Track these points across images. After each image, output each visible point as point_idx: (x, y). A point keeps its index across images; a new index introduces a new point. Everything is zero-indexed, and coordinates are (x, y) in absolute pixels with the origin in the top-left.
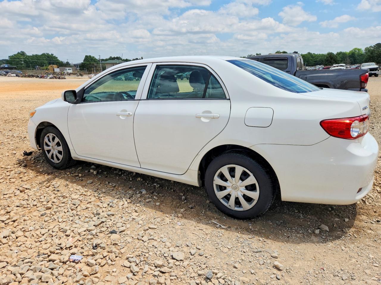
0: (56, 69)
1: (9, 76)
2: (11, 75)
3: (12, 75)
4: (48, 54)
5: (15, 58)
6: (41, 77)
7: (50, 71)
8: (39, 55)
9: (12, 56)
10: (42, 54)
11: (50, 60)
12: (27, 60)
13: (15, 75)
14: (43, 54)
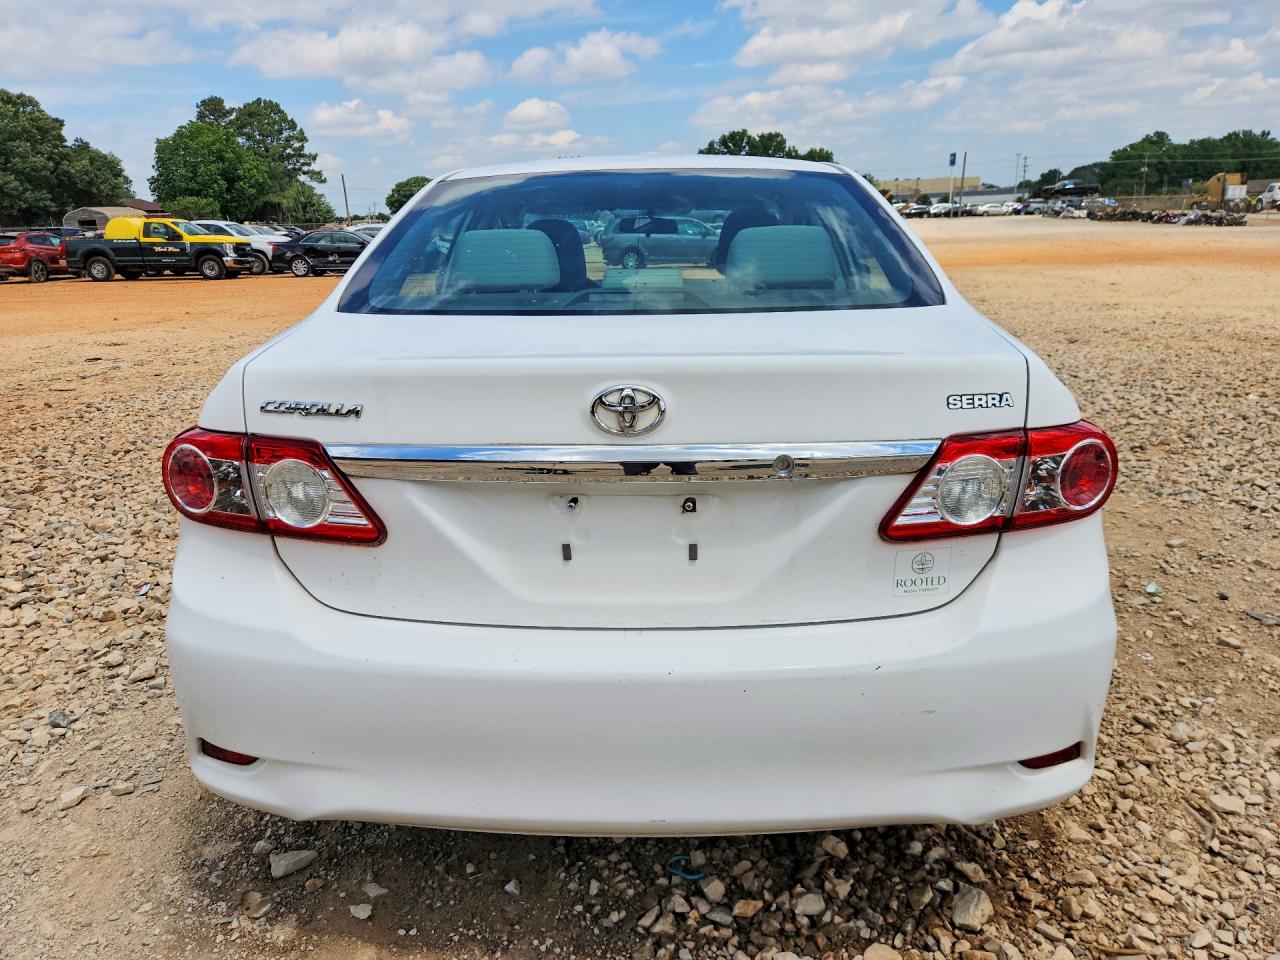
0: (1234, 189)
1: (1065, 217)
2: (1072, 213)
3: (1077, 213)
4: (1248, 134)
5: (1129, 157)
6: (1160, 220)
7: (1209, 198)
8: (1215, 140)
9: (1125, 150)
10: (1225, 138)
11: (1250, 156)
12: (1167, 161)
13: (1083, 213)
14: (1232, 137)
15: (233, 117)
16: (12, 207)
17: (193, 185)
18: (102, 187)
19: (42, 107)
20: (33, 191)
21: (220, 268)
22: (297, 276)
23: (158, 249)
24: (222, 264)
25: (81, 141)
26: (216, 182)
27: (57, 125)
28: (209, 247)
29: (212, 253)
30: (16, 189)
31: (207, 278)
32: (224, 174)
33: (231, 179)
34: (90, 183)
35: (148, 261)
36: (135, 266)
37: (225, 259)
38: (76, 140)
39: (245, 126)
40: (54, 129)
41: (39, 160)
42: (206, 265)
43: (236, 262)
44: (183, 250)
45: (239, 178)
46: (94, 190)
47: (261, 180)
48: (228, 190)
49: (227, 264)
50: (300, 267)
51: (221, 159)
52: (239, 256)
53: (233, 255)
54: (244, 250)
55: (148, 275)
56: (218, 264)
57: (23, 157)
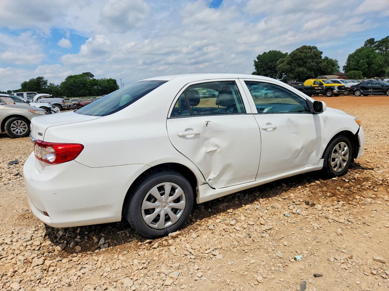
15: (377, 44)
16: (304, 77)
17: (356, 67)
18: (328, 70)
19: (318, 49)
20: (310, 72)
21: (332, 93)
22: (356, 96)
23: (316, 88)
24: (333, 92)
25: (326, 57)
26: (364, 65)
27: (320, 53)
28: (331, 87)
29: (331, 89)
30: (306, 72)
31: (328, 96)
32: (368, 63)
33: (369, 64)
34: (326, 69)
35: (313, 92)
36: (310, 93)
37: (334, 91)
38: (325, 57)
39: (380, 46)
40: (319, 55)
41: (314, 64)
42: (328, 93)
43: (338, 92)
44: (323, 88)
45: (373, 63)
46: (326, 71)
47: (381, 63)
48: (368, 68)
49: (334, 92)
50: (358, 93)
51: (368, 57)
52: (339, 90)
53: (337, 89)
54: (341, 88)
55: (314, 95)
56: (332, 92)
57: (310, 63)
